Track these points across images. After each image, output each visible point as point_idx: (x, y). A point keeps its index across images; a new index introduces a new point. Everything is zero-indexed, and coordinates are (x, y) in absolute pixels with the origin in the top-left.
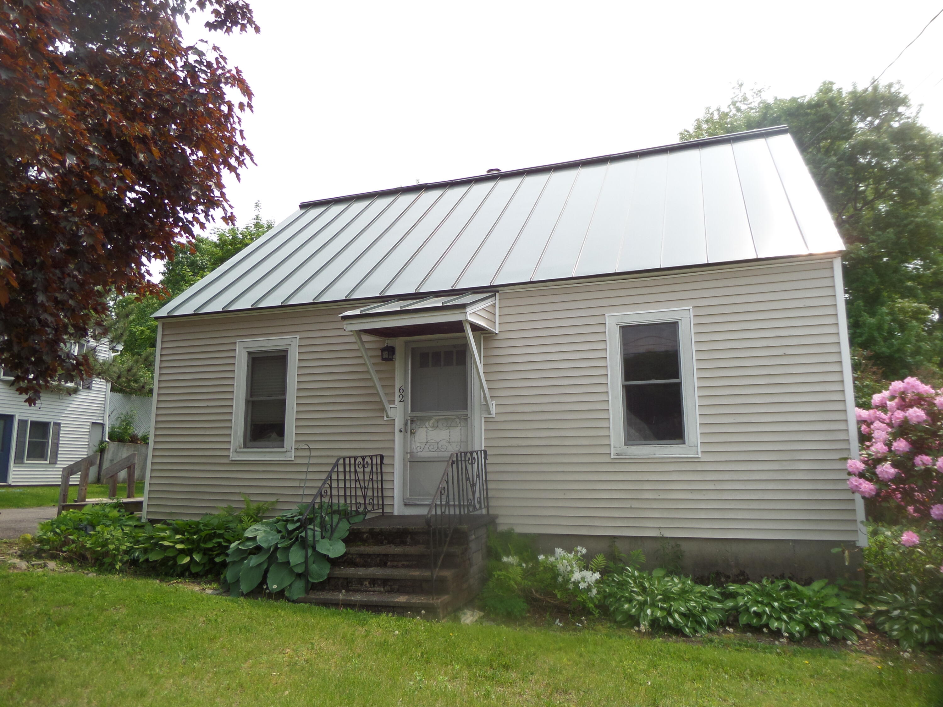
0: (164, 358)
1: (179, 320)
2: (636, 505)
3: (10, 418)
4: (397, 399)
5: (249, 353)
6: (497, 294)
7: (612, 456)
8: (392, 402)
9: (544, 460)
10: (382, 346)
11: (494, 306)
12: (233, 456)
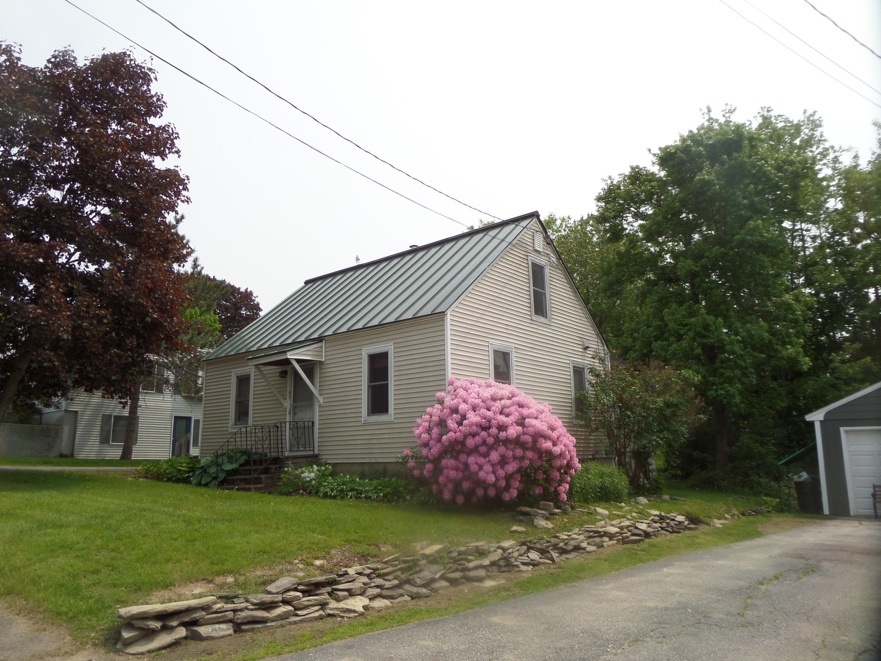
0: (207, 381)
1: (211, 361)
2: (371, 446)
3: (190, 418)
4: (288, 397)
5: (237, 377)
6: (324, 341)
7: (363, 422)
8: (285, 399)
9: (339, 425)
10: (280, 370)
11: (322, 347)
12: (230, 430)
